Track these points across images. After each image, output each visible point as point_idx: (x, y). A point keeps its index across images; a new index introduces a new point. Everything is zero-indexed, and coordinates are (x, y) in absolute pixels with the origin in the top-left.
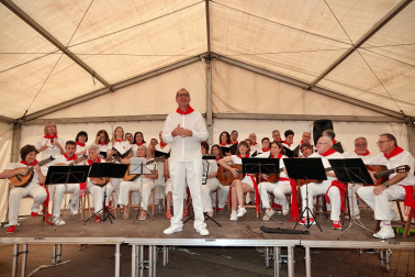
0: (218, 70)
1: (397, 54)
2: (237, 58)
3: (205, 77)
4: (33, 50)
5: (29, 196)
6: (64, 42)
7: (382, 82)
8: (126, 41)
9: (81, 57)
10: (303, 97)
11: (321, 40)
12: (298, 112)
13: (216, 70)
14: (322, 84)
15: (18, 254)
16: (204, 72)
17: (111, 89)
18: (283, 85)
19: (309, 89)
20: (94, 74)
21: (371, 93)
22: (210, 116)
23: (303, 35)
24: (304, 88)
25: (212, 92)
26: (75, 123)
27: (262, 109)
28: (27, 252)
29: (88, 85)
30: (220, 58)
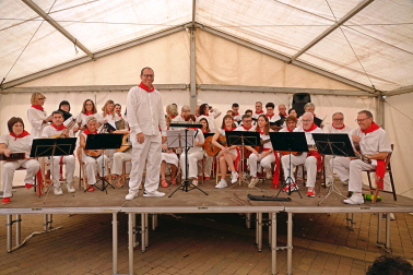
0: (202, 41)
1: (377, 33)
2: (222, 29)
3: (188, 48)
4: (12, 16)
5: (21, 168)
6: (45, 8)
7: (359, 59)
8: (110, 9)
9: (62, 24)
10: (284, 71)
11: (306, 16)
12: (279, 85)
13: (199, 40)
14: (303, 58)
15: (12, 223)
16: (188, 42)
17: (93, 57)
18: (265, 58)
19: (290, 62)
20: (75, 43)
21: (348, 68)
22: (193, 87)
23: (289, 10)
24: (284, 61)
25: (196, 63)
26: (57, 92)
27: (244, 81)
28: (20, 220)
29: (69, 53)
30: (204, 28)
